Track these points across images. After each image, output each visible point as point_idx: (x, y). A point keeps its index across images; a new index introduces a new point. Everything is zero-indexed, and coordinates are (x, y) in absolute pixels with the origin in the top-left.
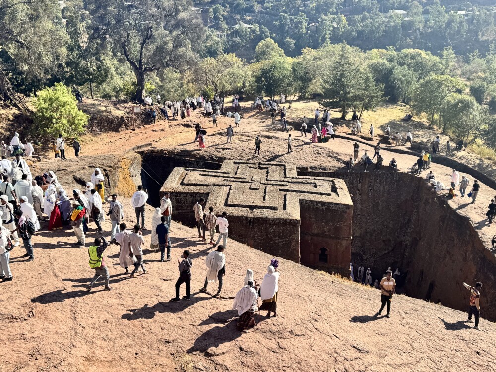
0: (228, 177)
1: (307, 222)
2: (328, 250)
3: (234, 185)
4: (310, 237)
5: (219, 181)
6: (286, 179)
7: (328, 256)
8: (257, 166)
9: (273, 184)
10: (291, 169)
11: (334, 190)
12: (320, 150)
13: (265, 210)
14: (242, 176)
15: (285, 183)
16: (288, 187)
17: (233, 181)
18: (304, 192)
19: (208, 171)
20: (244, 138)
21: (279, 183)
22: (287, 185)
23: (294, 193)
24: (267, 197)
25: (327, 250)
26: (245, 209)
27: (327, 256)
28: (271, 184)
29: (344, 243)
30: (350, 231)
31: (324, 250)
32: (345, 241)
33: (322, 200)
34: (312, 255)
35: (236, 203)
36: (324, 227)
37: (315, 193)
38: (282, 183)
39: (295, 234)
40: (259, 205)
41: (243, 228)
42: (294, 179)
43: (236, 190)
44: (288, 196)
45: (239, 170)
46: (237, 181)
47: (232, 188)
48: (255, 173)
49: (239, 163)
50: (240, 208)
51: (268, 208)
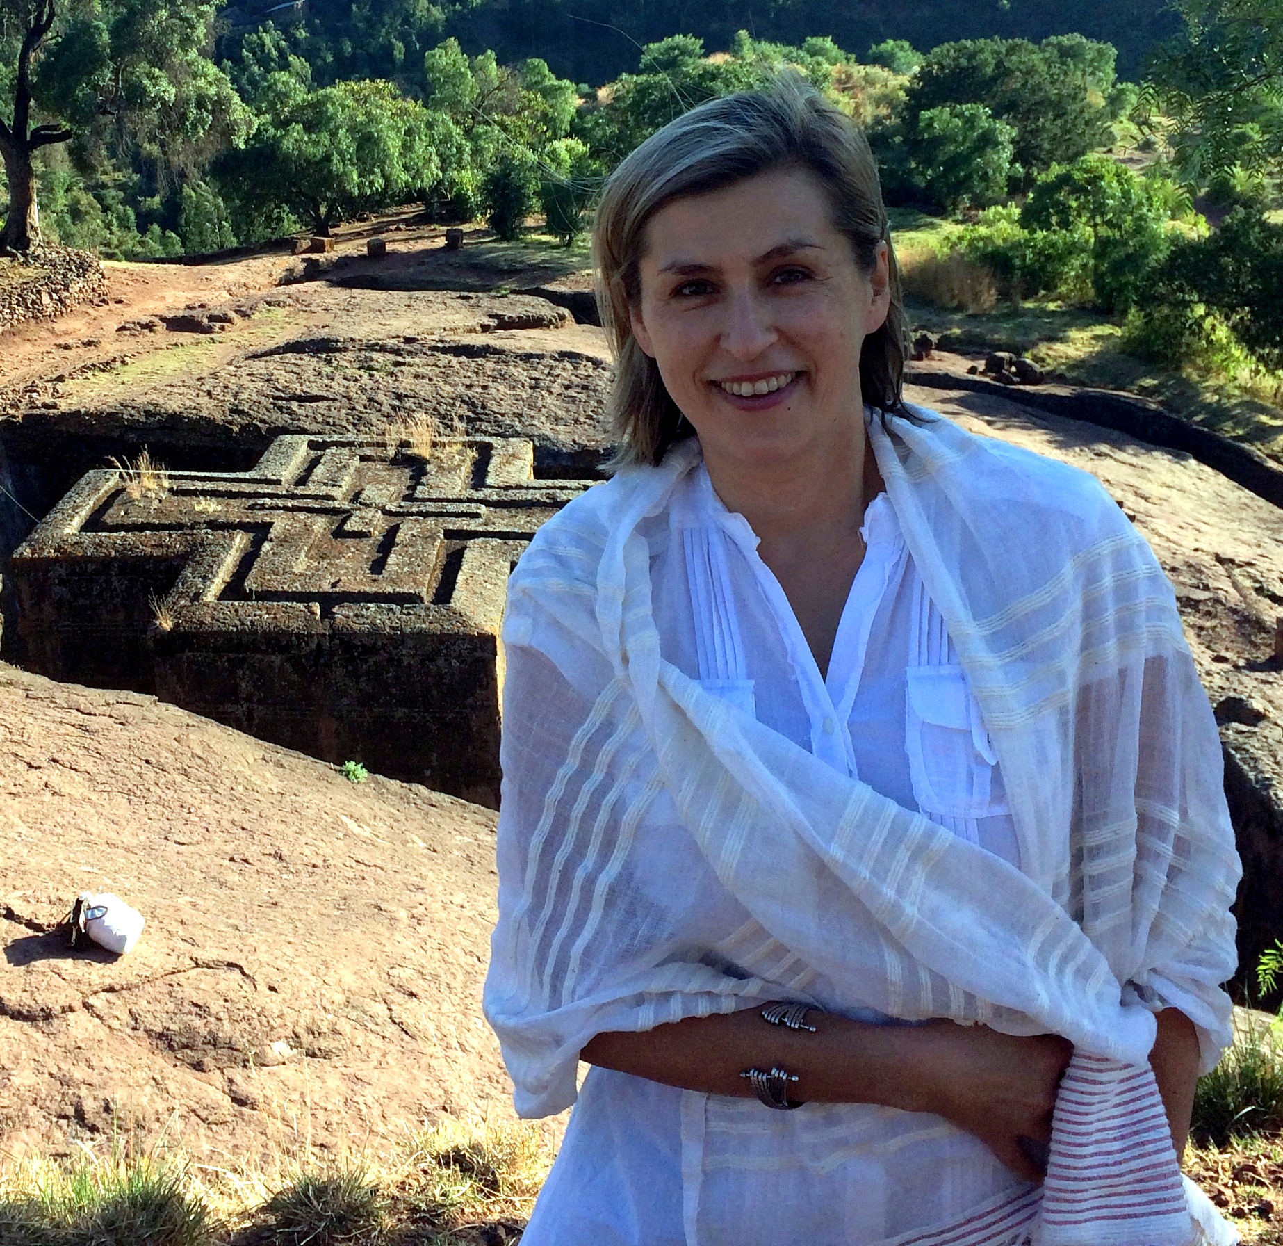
0: (271, 496)
3: (280, 524)
5: (235, 511)
6: (480, 495)
8: (391, 452)
9: (426, 515)
10: (510, 457)
13: (372, 606)
14: (324, 490)
15: (473, 507)
16: (480, 521)
17: (285, 509)
21: (451, 507)
22: (477, 515)
23: (495, 542)
24: (392, 559)
26: (301, 606)
28: (419, 513)
35: (276, 586)
38: (463, 507)
39: (481, 686)
40: (355, 588)
41: (294, 677)
42: (510, 492)
43: (284, 541)
44: (473, 554)
45: (319, 471)
46: (300, 509)
47: (273, 533)
48: (374, 478)
49: (327, 444)
50: (285, 604)
51: (388, 597)
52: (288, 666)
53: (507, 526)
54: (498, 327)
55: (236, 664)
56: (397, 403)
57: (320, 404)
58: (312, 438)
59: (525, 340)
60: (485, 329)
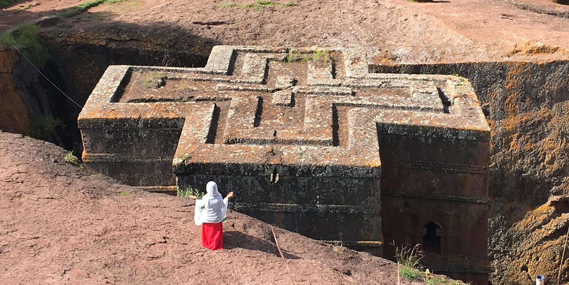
1: (396, 170)
2: (441, 226)
3: (235, 98)
4: (402, 201)
6: (346, 82)
7: (442, 239)
10: (356, 60)
13: (304, 148)
15: (346, 90)
17: (235, 90)
18: (386, 107)
19: (181, 71)
21: (334, 90)
23: (365, 110)
25: (439, 228)
26: (261, 147)
27: (438, 239)
29: (474, 210)
30: (485, 185)
31: (431, 227)
32: (476, 206)
33: (427, 123)
37: (409, 109)
38: (340, 90)
39: (370, 195)
40: (292, 137)
42: (364, 81)
46: (244, 90)
47: (232, 104)
48: (281, 73)
49: (246, 52)
50: (253, 146)
51: (312, 143)
53: (370, 100)
57: (220, 26)
58: (233, 47)
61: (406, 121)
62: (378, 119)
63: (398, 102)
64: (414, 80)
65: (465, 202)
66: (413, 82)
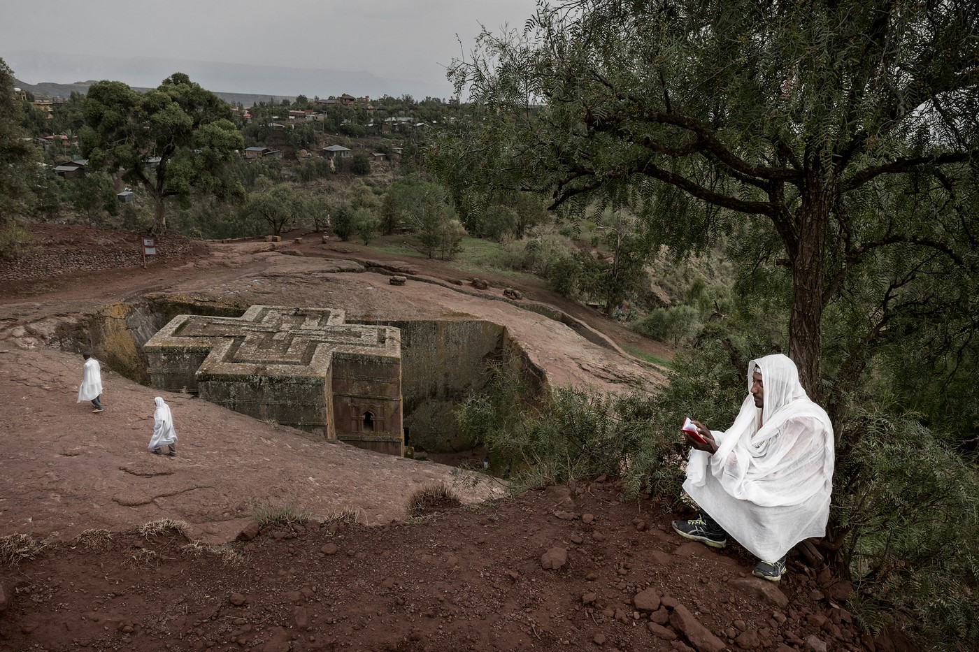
0: (246, 326)
2: (374, 414)
3: (249, 336)
4: (349, 399)
5: (233, 331)
6: (325, 328)
8: (294, 312)
9: (303, 335)
10: (336, 316)
11: (382, 340)
12: (389, 293)
13: (281, 366)
14: (266, 325)
15: (321, 333)
16: (323, 337)
17: (252, 331)
18: (342, 343)
19: (223, 320)
20: (293, 280)
21: (314, 333)
22: (322, 335)
23: (327, 345)
24: (289, 350)
25: (372, 414)
26: (254, 365)
27: (372, 421)
28: (301, 334)
29: (392, 405)
30: (398, 390)
31: (368, 414)
32: (394, 402)
33: (363, 353)
34: (354, 423)
35: (245, 357)
36: (366, 387)
37: (356, 344)
38: (318, 332)
39: (319, 394)
40: (276, 359)
41: (251, 390)
42: (336, 328)
43: (251, 342)
44: (319, 348)
45: (266, 318)
46: (257, 331)
47: (246, 339)
48: (287, 322)
49: (270, 309)
50: (248, 364)
51: (287, 363)
52: (249, 386)
53: (333, 339)
54: (338, 271)
55: (229, 386)
56: (299, 296)
58: (265, 306)
59: (347, 276)
60: (333, 272)
61: (351, 352)
62: (334, 350)
63: (350, 340)
64: (366, 328)
65: (386, 400)
66: (364, 330)
